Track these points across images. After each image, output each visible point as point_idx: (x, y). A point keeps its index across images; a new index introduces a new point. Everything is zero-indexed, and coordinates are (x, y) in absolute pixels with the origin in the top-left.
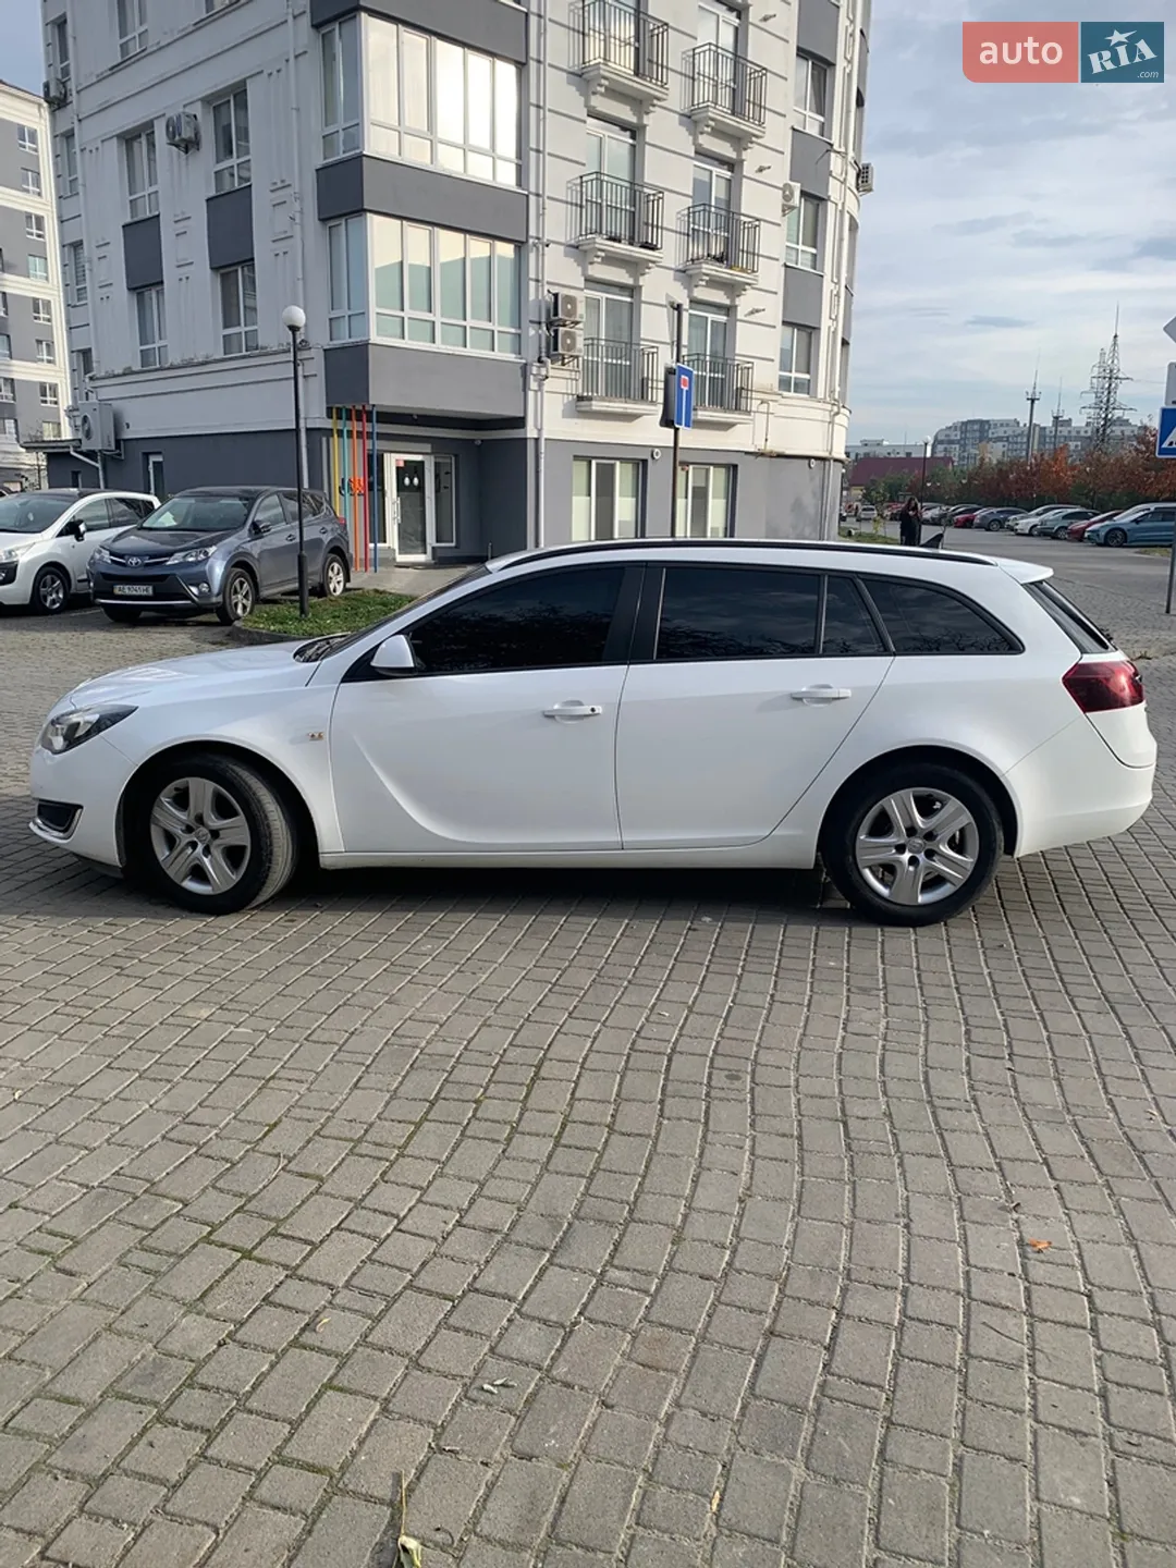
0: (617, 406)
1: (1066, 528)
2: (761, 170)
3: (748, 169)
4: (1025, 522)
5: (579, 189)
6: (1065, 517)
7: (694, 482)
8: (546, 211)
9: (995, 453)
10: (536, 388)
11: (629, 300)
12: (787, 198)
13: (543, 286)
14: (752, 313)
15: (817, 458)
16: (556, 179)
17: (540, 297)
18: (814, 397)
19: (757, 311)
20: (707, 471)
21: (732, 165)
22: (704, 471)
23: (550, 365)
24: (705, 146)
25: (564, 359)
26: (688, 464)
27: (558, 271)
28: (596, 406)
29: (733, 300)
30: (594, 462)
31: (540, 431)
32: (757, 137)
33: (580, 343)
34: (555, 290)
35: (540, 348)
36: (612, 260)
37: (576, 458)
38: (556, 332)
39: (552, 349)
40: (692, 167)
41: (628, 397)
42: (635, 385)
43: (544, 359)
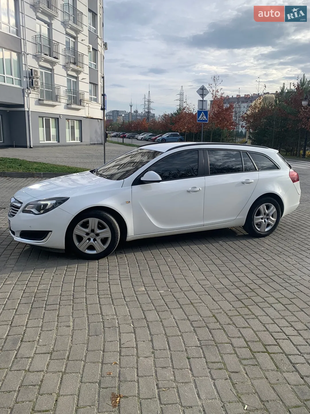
0: (51, 103)
1: (150, 138)
2: (82, 40)
3: (79, 40)
4: (140, 137)
5: (35, 39)
6: (150, 136)
7: (71, 124)
8: (27, 44)
9: (121, 119)
10: (27, 96)
11: (50, 73)
12: (89, 49)
13: (27, 66)
14: (83, 79)
15: (100, 119)
16: (29, 36)
17: (26, 70)
18: (98, 103)
19: (84, 79)
20: (74, 121)
21: (75, 38)
22: (73, 122)
23: (31, 90)
24: (68, 32)
25: (34, 88)
26: (69, 119)
27: (31, 63)
28: (45, 102)
29: (78, 75)
30: (44, 118)
31: (29, 109)
32: (81, 31)
33: (39, 84)
34: (31, 68)
35: (27, 85)
36: (46, 61)
37: (40, 117)
38: (32, 80)
39: (32, 85)
40: (65, 38)
41: (52, 100)
42: (54, 97)
43: (29, 88)
